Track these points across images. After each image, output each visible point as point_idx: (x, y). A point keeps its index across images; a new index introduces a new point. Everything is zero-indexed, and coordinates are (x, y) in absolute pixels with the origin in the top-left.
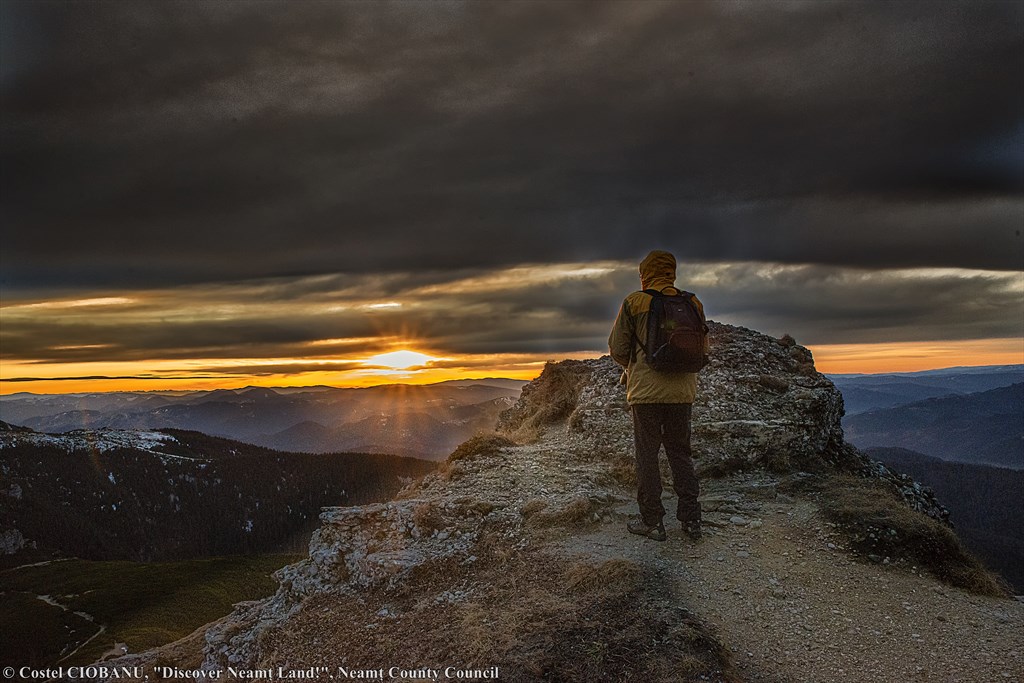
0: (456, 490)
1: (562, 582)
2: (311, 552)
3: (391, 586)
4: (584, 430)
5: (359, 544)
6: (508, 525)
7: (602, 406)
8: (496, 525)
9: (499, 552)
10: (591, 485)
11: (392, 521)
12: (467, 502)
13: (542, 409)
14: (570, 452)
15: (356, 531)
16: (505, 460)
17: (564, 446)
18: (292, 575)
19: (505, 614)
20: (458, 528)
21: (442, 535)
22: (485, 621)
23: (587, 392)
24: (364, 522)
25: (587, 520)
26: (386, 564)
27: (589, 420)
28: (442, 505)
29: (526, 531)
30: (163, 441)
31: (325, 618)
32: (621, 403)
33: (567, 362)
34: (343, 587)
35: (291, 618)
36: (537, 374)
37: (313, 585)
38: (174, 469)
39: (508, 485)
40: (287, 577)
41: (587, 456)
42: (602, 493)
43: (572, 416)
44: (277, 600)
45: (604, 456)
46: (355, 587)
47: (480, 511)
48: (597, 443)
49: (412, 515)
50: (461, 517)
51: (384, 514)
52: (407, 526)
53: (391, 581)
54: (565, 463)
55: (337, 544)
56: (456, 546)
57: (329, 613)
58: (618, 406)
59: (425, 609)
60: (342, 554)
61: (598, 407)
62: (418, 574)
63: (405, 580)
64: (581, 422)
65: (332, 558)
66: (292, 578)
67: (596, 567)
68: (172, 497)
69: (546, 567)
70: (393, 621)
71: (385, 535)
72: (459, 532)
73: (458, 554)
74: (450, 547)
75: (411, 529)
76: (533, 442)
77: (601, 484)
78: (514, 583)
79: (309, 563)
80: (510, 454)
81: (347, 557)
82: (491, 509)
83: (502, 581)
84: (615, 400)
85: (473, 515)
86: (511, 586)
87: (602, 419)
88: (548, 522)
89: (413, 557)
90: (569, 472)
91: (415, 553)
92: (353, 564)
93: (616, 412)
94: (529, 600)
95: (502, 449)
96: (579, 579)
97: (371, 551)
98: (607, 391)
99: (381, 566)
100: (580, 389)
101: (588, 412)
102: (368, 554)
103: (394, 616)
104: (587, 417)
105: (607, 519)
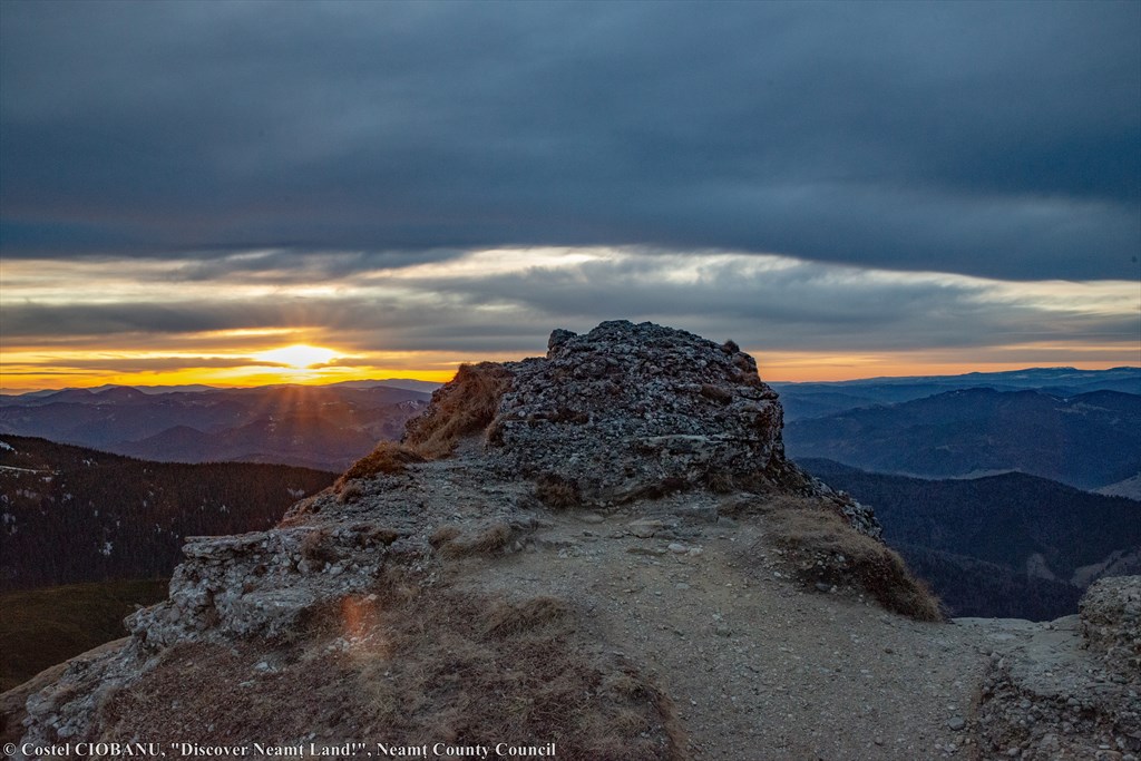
0: (353, 514)
1: (478, 624)
2: (171, 593)
3: (272, 632)
4: (503, 445)
5: (233, 581)
6: (415, 557)
7: (525, 416)
8: (401, 558)
9: (403, 589)
10: (512, 508)
11: (274, 552)
12: (365, 529)
13: (454, 419)
14: (488, 469)
15: (229, 566)
16: (412, 478)
17: (481, 462)
18: (147, 621)
19: (411, 666)
20: (354, 561)
21: (335, 570)
22: (386, 674)
23: (508, 399)
24: (239, 554)
25: (507, 549)
26: (265, 607)
27: (509, 433)
28: (336, 533)
29: (436, 564)
31: (188, 675)
32: (547, 413)
33: (483, 365)
34: (212, 636)
35: (144, 675)
36: (448, 376)
37: (174, 633)
39: (415, 509)
40: (140, 625)
41: (508, 474)
42: (525, 518)
43: (489, 429)
44: (127, 653)
45: (527, 474)
46: (227, 634)
47: (382, 540)
48: (519, 459)
49: (299, 546)
50: (358, 548)
51: (264, 545)
52: (292, 559)
53: (272, 627)
54: (482, 482)
55: (205, 582)
56: (352, 582)
57: (193, 668)
58: (542, 416)
59: (314, 660)
60: (211, 593)
61: (521, 418)
62: (306, 618)
63: (290, 625)
64: (501, 435)
65: (198, 599)
66: (146, 625)
67: (518, 606)
69: (460, 607)
70: (274, 677)
71: (265, 570)
72: (356, 566)
73: (354, 591)
74: (345, 583)
75: (297, 563)
76: (444, 457)
77: (524, 506)
78: (422, 627)
79: (169, 607)
80: (418, 471)
81: (217, 597)
82: (395, 538)
83: (407, 625)
84: (540, 409)
85: (373, 545)
86: (418, 631)
87: (525, 433)
88: (461, 553)
89: (299, 597)
90: (487, 493)
91: (301, 592)
92: (225, 606)
93: (541, 423)
94: (440, 647)
95: (409, 466)
96: (499, 621)
97: (247, 590)
98: (531, 399)
99: (261, 609)
100: (500, 396)
101: (509, 424)
102: (244, 593)
103: (274, 670)
104: (507, 429)
105: (530, 547)
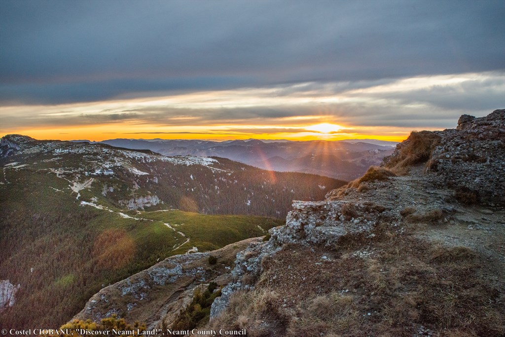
0: (364, 197)
1: (426, 255)
2: (287, 222)
3: (328, 244)
4: (437, 171)
5: (312, 221)
6: (394, 219)
7: (450, 158)
8: (386, 219)
9: (388, 233)
10: (442, 202)
11: (329, 211)
12: (371, 205)
13: (408, 157)
14: (429, 182)
15: (310, 214)
16: (391, 183)
17: (425, 179)
18: (277, 232)
19: (393, 268)
20: (365, 218)
21: (356, 221)
22: (381, 270)
23: (439, 149)
24: (315, 210)
25: (440, 221)
26: (326, 233)
27: (441, 165)
28: (357, 205)
29: (404, 224)
30: (213, 162)
31: (294, 256)
32: (462, 157)
33: (423, 132)
34: (303, 242)
35: (277, 253)
36: (405, 138)
37: (288, 238)
38: (217, 175)
39: (394, 198)
40: (275, 233)
41: (439, 185)
42: (450, 207)
43: (430, 162)
44: (270, 243)
45: (450, 186)
46: (309, 242)
47: (378, 210)
48: (446, 178)
49: (340, 209)
50: (367, 212)
51: (325, 207)
52: (337, 214)
53: (328, 242)
54: (426, 188)
55: (300, 219)
56: (364, 228)
57: (296, 254)
58: (460, 158)
59: (347, 259)
60: (303, 225)
61: (448, 158)
62: (344, 240)
63: (336, 242)
64: (436, 166)
65: (298, 226)
66: (277, 234)
67: (449, 249)
68: (216, 187)
69: (417, 245)
70: (330, 263)
71: (325, 218)
72: (366, 220)
73: (365, 232)
74: (360, 228)
75: (339, 216)
76: (404, 175)
77: (448, 201)
78: (398, 251)
79: (286, 228)
80: (394, 180)
81: (305, 227)
82: (384, 210)
83: (391, 250)
84: (458, 154)
85: (373, 212)
86: (396, 253)
87: (450, 165)
88: (417, 220)
89: (341, 231)
90: (429, 193)
91: (341, 229)
92: (308, 231)
93: (459, 161)
94: (407, 263)
95: (390, 178)
96: (438, 255)
97: (318, 225)
98: (453, 149)
99: (324, 234)
100: (434, 147)
101: (441, 161)
102: (316, 227)
103: (329, 260)
104: (440, 163)
105: (452, 222)
